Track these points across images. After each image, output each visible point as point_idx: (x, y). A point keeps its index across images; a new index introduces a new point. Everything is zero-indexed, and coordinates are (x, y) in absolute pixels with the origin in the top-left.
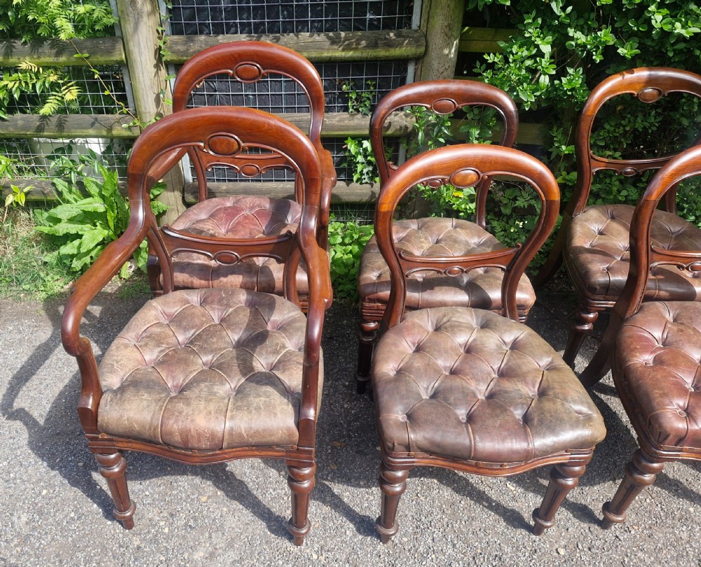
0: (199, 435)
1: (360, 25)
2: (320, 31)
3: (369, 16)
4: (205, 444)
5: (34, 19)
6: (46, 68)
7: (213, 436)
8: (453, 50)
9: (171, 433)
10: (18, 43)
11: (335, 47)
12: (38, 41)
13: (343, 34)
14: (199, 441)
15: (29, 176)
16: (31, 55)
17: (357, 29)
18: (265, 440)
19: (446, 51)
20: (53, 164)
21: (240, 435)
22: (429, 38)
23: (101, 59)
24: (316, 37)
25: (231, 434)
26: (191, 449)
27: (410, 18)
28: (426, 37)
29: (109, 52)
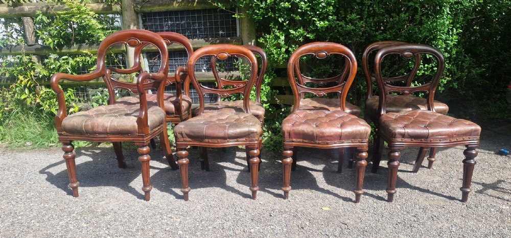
0: (98, 125)
1: (217, 35)
2: (202, 38)
3: (221, 32)
4: (100, 130)
5: (90, 33)
6: (94, 54)
7: (103, 126)
8: (253, 44)
9: (87, 125)
10: (84, 44)
11: (207, 43)
12: (92, 43)
13: (210, 39)
14: (98, 127)
15: (82, 103)
16: (88, 48)
17: (216, 37)
18: (123, 128)
19: (250, 43)
20: (94, 97)
21: (114, 126)
22: (243, 39)
23: (116, 50)
24: (200, 40)
25: (110, 125)
26: (95, 133)
27: (236, 33)
28: (242, 39)
29: (120, 47)
